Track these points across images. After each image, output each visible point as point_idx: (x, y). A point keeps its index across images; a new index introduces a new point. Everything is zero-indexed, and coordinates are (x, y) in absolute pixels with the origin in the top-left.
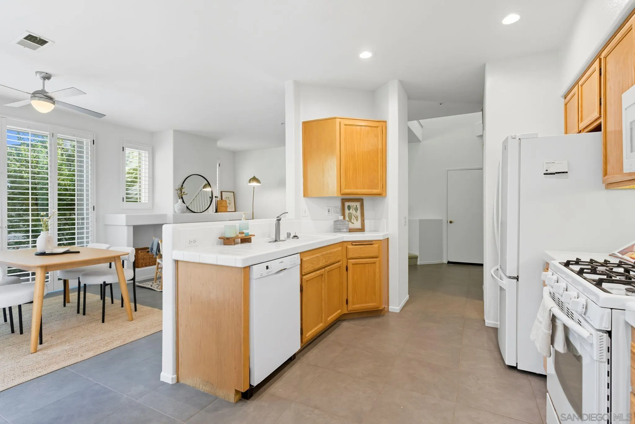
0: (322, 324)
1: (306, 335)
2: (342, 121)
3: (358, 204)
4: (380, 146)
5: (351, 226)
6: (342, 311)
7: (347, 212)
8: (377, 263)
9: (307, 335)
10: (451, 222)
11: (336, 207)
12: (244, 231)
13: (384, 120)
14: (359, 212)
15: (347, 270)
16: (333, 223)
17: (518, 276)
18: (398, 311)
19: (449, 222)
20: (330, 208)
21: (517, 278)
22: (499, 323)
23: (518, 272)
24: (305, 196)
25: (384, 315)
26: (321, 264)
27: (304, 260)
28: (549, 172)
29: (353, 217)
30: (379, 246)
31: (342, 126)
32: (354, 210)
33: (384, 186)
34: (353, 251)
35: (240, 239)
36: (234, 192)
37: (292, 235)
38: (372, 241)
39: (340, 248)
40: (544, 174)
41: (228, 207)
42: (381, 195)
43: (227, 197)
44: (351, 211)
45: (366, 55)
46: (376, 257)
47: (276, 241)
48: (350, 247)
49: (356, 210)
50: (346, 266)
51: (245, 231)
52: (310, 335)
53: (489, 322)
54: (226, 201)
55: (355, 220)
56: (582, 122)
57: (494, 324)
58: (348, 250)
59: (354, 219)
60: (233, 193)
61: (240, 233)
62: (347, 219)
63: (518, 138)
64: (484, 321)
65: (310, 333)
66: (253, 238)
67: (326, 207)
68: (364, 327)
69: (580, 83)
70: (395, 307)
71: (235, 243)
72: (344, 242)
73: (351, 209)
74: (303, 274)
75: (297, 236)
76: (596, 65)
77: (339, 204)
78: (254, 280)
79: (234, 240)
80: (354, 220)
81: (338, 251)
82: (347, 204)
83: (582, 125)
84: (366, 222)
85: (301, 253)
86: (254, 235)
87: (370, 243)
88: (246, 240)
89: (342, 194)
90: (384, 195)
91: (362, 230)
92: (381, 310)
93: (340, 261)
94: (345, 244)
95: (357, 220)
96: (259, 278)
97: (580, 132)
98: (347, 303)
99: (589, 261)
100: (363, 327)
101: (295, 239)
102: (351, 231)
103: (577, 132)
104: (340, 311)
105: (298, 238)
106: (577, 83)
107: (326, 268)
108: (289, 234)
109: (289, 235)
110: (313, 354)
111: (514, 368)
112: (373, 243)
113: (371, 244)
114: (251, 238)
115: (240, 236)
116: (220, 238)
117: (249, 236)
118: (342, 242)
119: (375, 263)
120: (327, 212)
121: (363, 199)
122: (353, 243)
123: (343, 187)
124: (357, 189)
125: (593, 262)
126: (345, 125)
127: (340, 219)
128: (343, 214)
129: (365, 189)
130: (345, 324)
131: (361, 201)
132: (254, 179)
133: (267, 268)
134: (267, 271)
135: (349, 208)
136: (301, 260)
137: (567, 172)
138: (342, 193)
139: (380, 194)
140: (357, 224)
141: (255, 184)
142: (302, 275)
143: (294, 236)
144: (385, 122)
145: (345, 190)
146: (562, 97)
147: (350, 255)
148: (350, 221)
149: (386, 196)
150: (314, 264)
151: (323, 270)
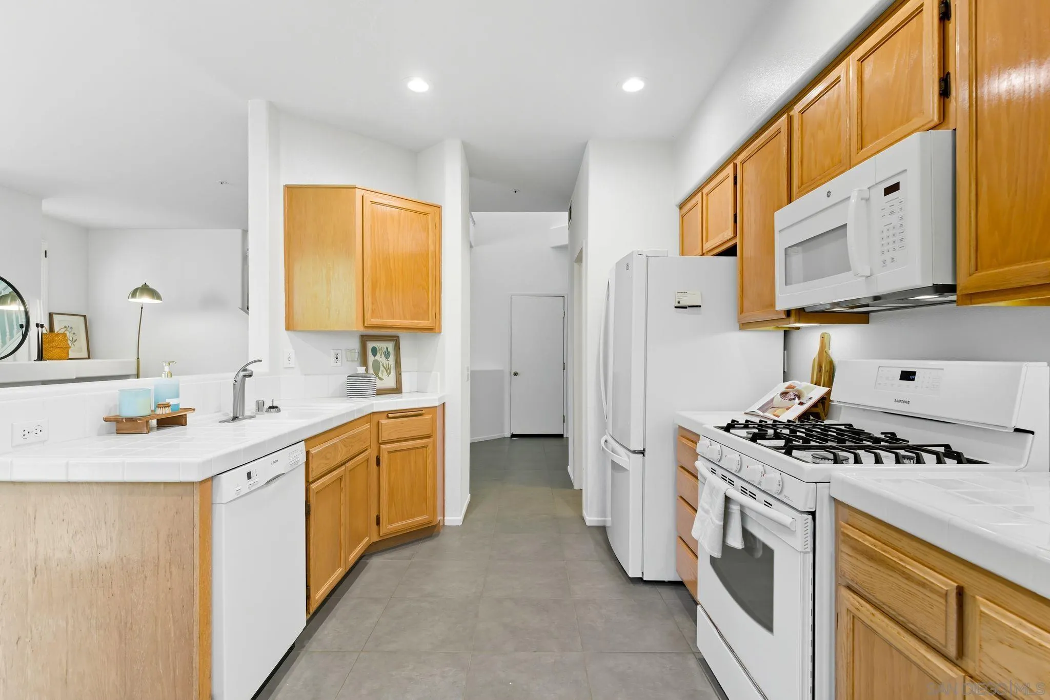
0: (342, 569)
1: (314, 597)
2: (367, 194)
3: (390, 346)
4: (431, 248)
5: (380, 385)
6: (370, 538)
7: (371, 358)
8: (430, 446)
9: (317, 598)
10: (516, 374)
11: (351, 350)
12: (168, 401)
13: (439, 204)
14: (392, 358)
15: (378, 463)
16: (346, 380)
17: (644, 449)
18: (460, 523)
19: (513, 373)
20: (339, 352)
21: (642, 452)
22: (609, 519)
23: (644, 444)
24: (288, 328)
25: (437, 535)
26: (339, 459)
27: (312, 452)
28: (682, 304)
29: (382, 368)
30: (432, 417)
31: (367, 204)
32: (383, 355)
33: (438, 316)
34: (389, 428)
35: (156, 420)
36: (85, 317)
37: (266, 406)
38: (421, 409)
39: (367, 426)
40: (676, 307)
41: (69, 348)
42: (433, 330)
43: (65, 327)
44: (378, 357)
45: (418, 85)
46: (429, 437)
47: (235, 418)
48: (384, 421)
49: (387, 355)
50: (377, 457)
51: (173, 402)
52: (320, 597)
53: (591, 519)
54: (64, 335)
55: (385, 372)
56: (707, 241)
57: (598, 521)
58: (380, 427)
59: (383, 371)
60: (82, 318)
61: (159, 406)
62: (371, 371)
63: (644, 255)
64: (583, 519)
65: (321, 593)
66: (190, 417)
67: (332, 351)
68: (410, 559)
69: (705, 190)
70: (454, 516)
71: (150, 430)
72: (374, 413)
73: (378, 354)
74: (311, 480)
75: (276, 407)
76: (730, 169)
77: (356, 344)
78: (223, 506)
79: (148, 422)
80: (383, 374)
81: (366, 430)
82: (370, 345)
83: (708, 246)
84: (405, 377)
85: (305, 440)
86: (194, 410)
87: (417, 413)
88: (173, 421)
89: (366, 327)
90: (437, 329)
91: (398, 390)
92: (435, 526)
93: (366, 450)
94: (376, 416)
95: (389, 374)
96: (234, 500)
97: (703, 255)
98: (378, 523)
99: (744, 422)
100: (410, 561)
101: (273, 414)
102: (381, 392)
103: (701, 253)
104: (367, 539)
105: (279, 411)
106: (700, 189)
107: (347, 465)
108: (261, 404)
109: (260, 406)
110: (329, 629)
111: (640, 580)
112: (423, 412)
113: (420, 415)
114: (186, 415)
115: (160, 411)
116: (106, 420)
117: (181, 412)
118: (370, 414)
119: (426, 447)
120: (333, 359)
121: (398, 337)
122: (390, 415)
123: (368, 315)
124: (393, 318)
125: (749, 423)
126: (372, 202)
127: (359, 372)
128: (364, 363)
129: (407, 319)
130: (376, 562)
131: (396, 339)
132: (146, 289)
133: (249, 476)
134: (250, 483)
135: (375, 352)
136: (308, 453)
137: (700, 306)
138: (366, 325)
139: (430, 329)
140: (389, 381)
141: (146, 300)
142: (308, 483)
143: (270, 408)
144: (439, 207)
145: (372, 320)
146: (677, 206)
147: (385, 436)
148: (377, 374)
149: (440, 332)
150: (328, 459)
151: (343, 468)
